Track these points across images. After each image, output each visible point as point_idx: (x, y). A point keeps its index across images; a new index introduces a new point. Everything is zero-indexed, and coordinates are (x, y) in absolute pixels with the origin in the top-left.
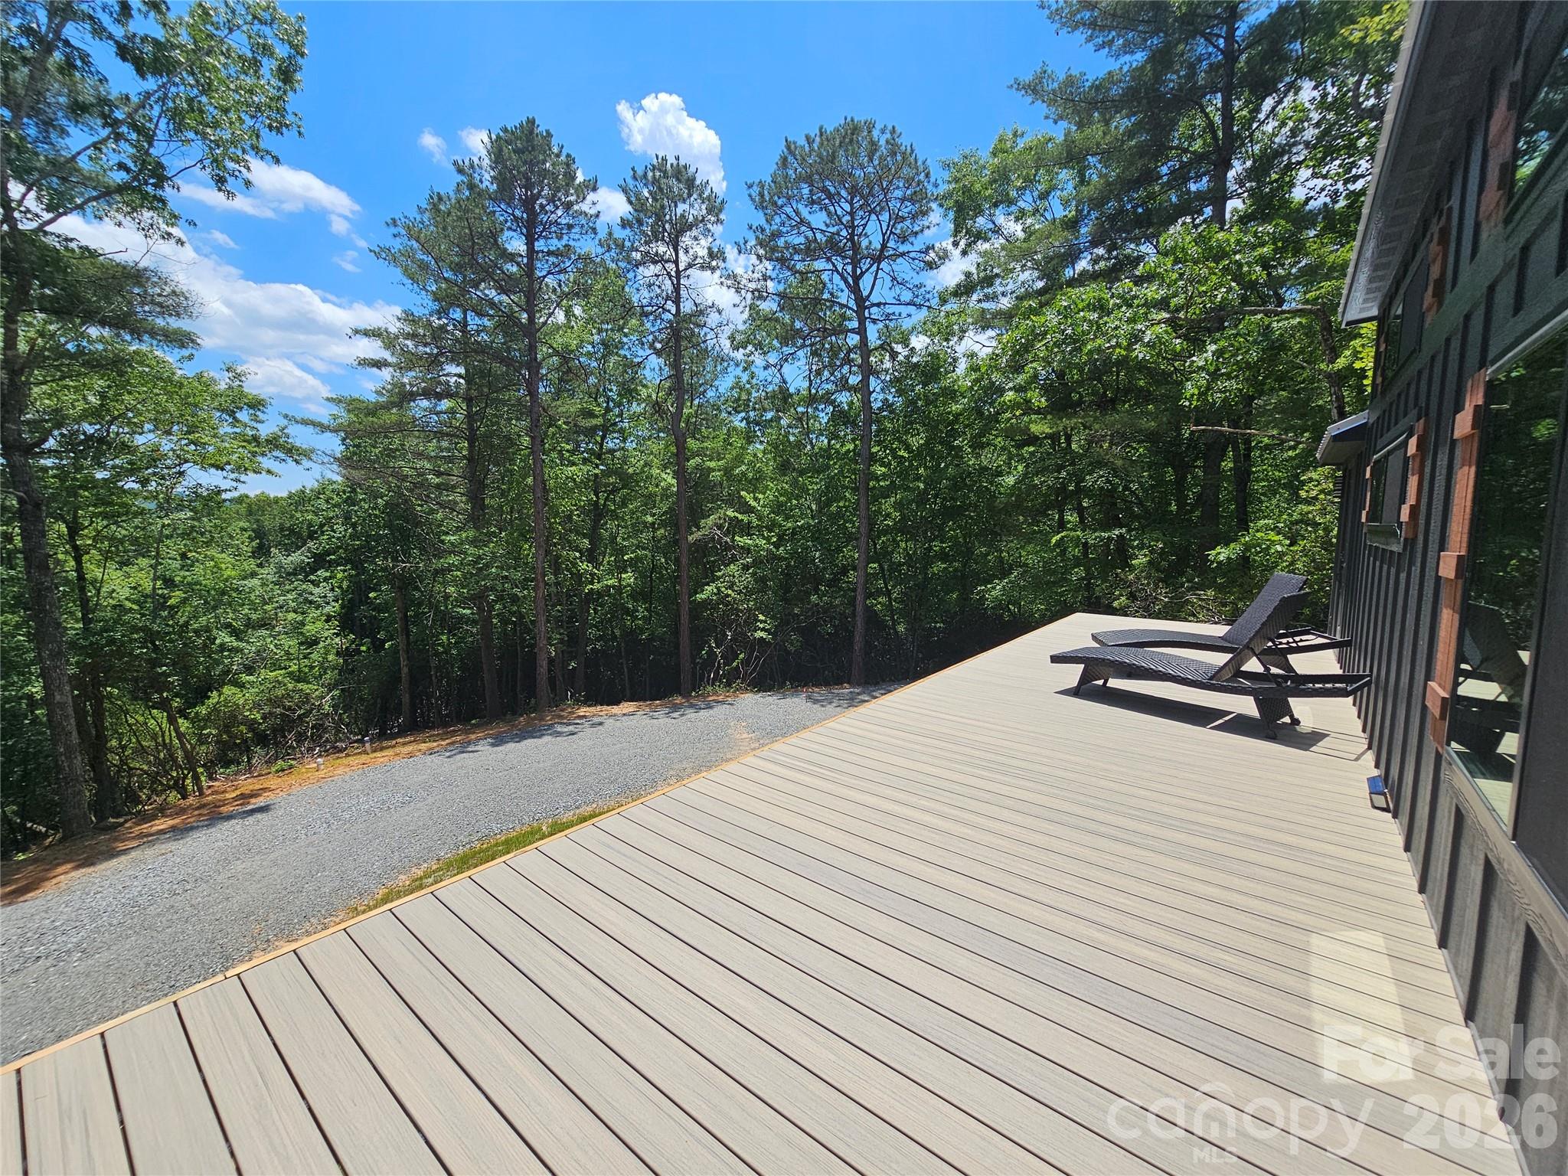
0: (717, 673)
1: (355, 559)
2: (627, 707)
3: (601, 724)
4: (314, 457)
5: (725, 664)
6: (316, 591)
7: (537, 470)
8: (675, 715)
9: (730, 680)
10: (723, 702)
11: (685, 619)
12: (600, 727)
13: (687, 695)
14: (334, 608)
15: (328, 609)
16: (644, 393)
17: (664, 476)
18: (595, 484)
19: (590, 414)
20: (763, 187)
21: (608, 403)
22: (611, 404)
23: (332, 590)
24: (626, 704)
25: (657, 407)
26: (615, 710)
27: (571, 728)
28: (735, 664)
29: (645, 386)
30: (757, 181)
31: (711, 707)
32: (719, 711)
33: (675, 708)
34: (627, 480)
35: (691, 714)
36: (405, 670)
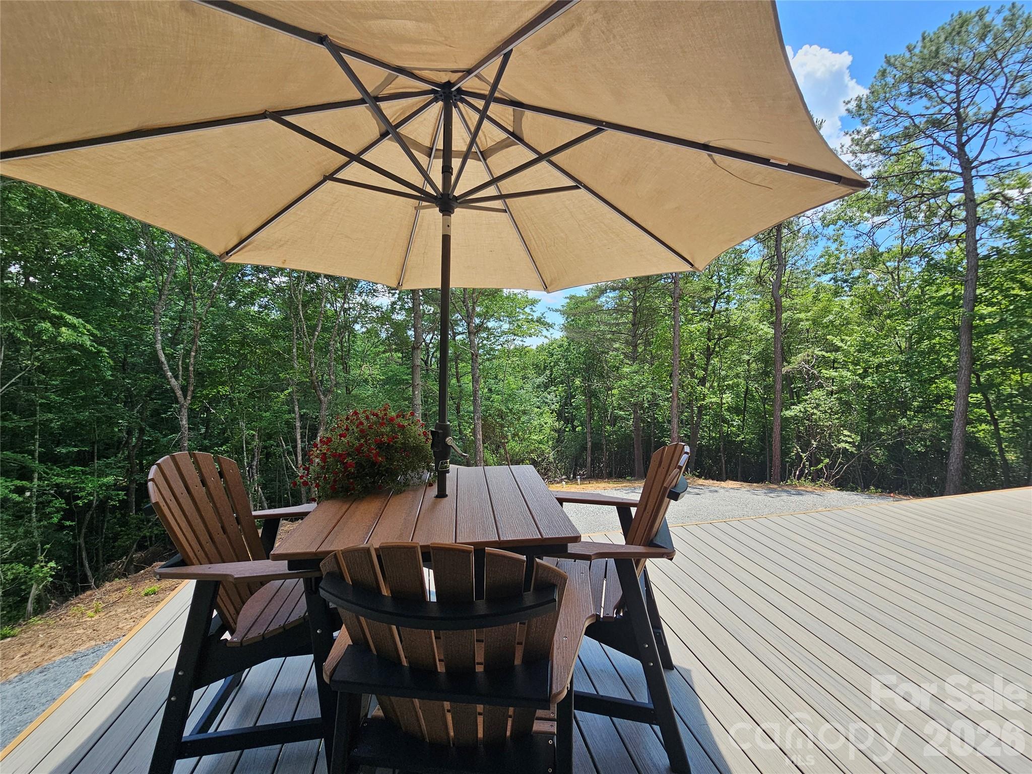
0: (802, 472)
1: (567, 380)
2: (730, 484)
3: (716, 491)
5: (811, 466)
6: (549, 397)
7: (675, 327)
8: (772, 495)
9: (816, 477)
10: (812, 492)
11: (777, 430)
12: (715, 494)
13: (778, 483)
14: (556, 407)
15: (553, 407)
16: (748, 270)
17: (762, 327)
18: (709, 334)
19: (708, 289)
20: (861, 100)
21: (720, 280)
22: (722, 281)
23: (556, 396)
24: (731, 482)
25: (760, 280)
26: (723, 484)
27: (696, 490)
28: (820, 466)
29: (749, 265)
30: (854, 97)
31: (801, 494)
32: (808, 499)
33: (774, 490)
34: (732, 331)
35: (784, 496)
36: (589, 444)
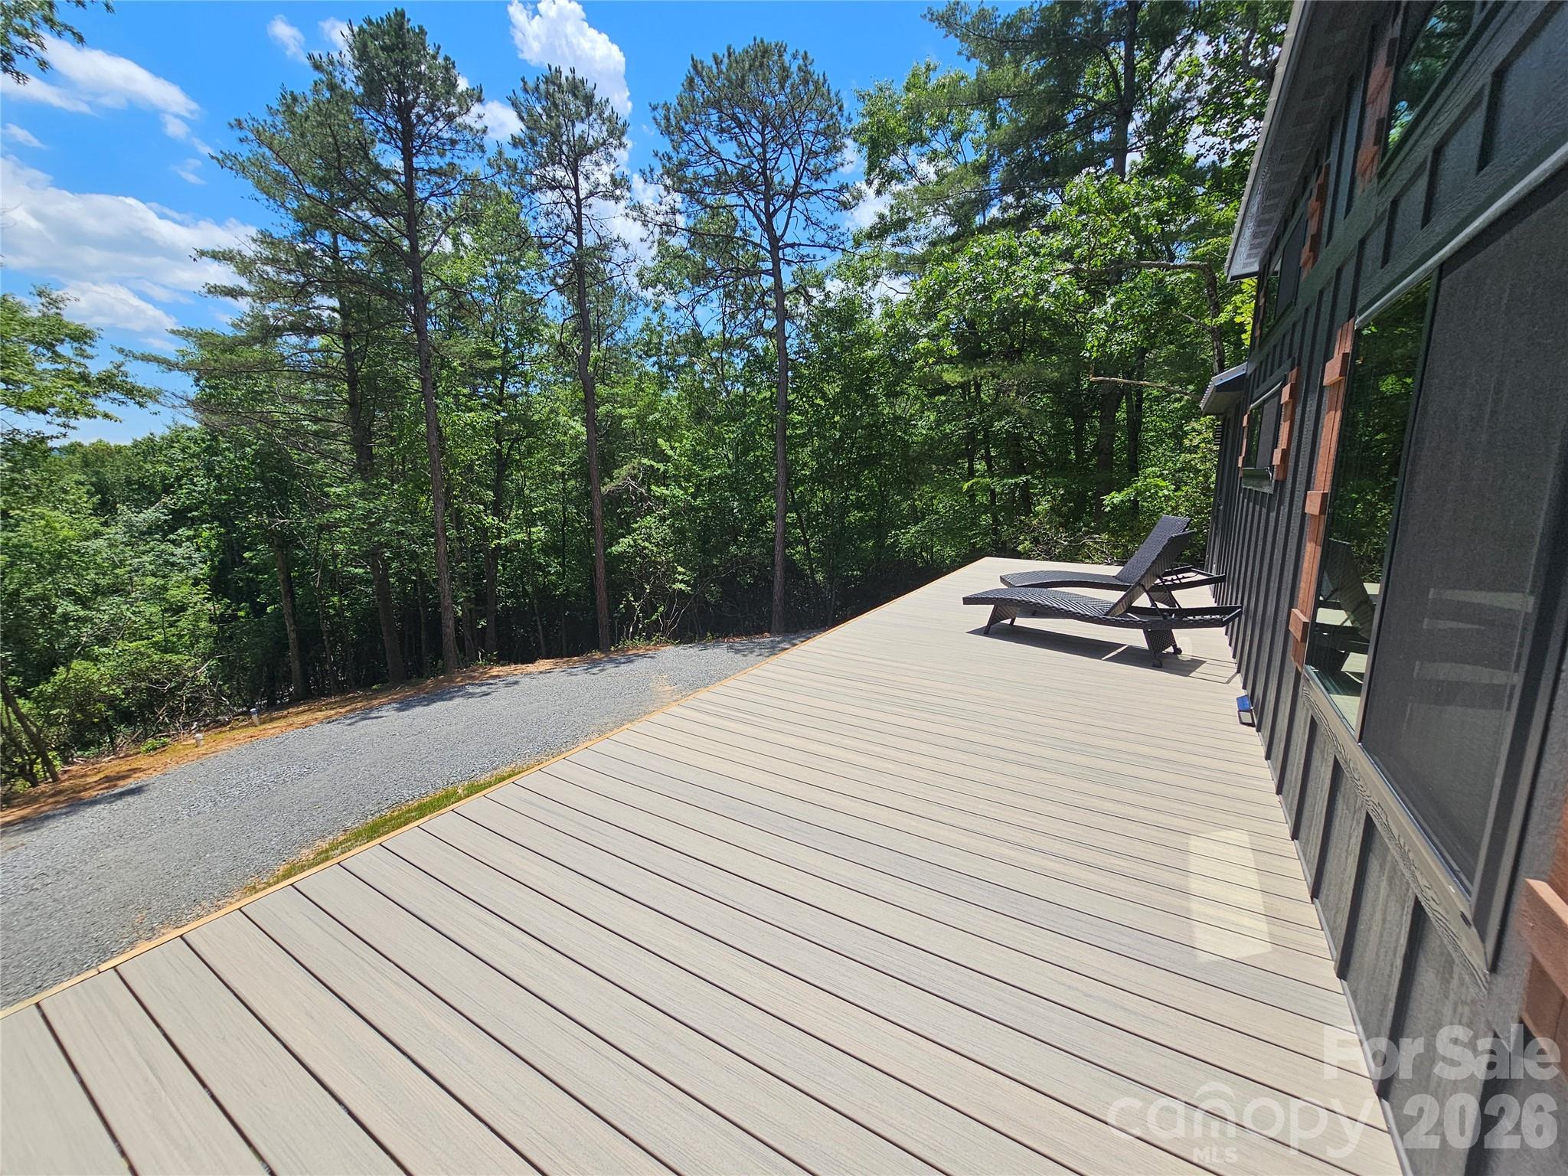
0: (636, 627)
1: (223, 515)
2: (543, 664)
3: (516, 683)
4: (161, 399)
5: (644, 618)
6: (178, 551)
7: (430, 415)
8: (595, 670)
9: (649, 634)
10: (643, 656)
11: (601, 573)
12: (516, 686)
13: (605, 650)
14: (201, 570)
15: (194, 572)
16: (546, 333)
17: (571, 423)
18: (498, 431)
19: (488, 355)
20: (668, 109)
21: (506, 343)
22: (510, 345)
23: (198, 549)
24: (542, 662)
25: (562, 349)
26: (530, 668)
27: (484, 689)
28: (654, 617)
29: (546, 326)
30: (662, 103)
31: (631, 661)
32: (640, 665)
33: (595, 663)
34: (533, 428)
35: (611, 669)
36: (292, 636)
